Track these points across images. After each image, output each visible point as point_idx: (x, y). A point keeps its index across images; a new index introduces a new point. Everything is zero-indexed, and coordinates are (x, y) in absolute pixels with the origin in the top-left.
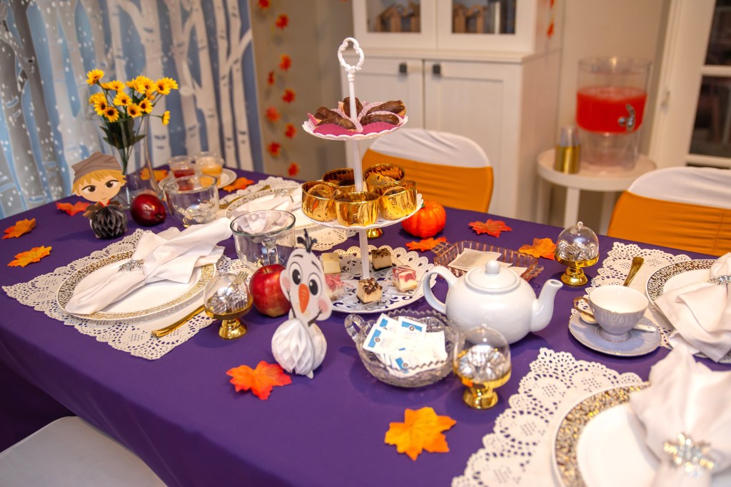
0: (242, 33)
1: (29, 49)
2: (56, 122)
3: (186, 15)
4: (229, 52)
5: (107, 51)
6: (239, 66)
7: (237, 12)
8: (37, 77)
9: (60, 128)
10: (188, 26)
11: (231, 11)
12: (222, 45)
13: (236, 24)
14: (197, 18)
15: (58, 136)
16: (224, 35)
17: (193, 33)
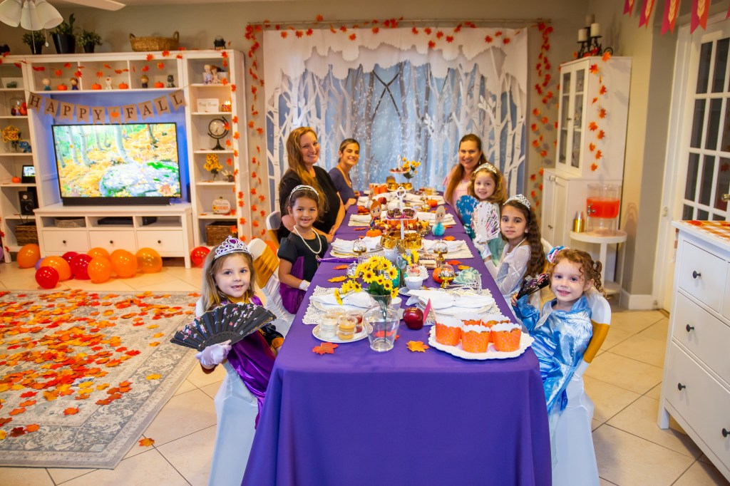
0: (520, 156)
1: (426, 151)
2: (429, 175)
3: (490, 146)
4: (511, 163)
5: (454, 155)
6: (516, 169)
7: (520, 147)
8: (426, 160)
9: (430, 178)
10: (491, 150)
11: (516, 146)
12: (508, 160)
13: (518, 152)
14: (497, 149)
15: (428, 180)
16: (510, 155)
17: (493, 153)
